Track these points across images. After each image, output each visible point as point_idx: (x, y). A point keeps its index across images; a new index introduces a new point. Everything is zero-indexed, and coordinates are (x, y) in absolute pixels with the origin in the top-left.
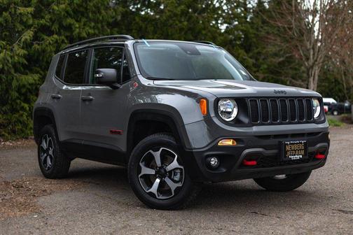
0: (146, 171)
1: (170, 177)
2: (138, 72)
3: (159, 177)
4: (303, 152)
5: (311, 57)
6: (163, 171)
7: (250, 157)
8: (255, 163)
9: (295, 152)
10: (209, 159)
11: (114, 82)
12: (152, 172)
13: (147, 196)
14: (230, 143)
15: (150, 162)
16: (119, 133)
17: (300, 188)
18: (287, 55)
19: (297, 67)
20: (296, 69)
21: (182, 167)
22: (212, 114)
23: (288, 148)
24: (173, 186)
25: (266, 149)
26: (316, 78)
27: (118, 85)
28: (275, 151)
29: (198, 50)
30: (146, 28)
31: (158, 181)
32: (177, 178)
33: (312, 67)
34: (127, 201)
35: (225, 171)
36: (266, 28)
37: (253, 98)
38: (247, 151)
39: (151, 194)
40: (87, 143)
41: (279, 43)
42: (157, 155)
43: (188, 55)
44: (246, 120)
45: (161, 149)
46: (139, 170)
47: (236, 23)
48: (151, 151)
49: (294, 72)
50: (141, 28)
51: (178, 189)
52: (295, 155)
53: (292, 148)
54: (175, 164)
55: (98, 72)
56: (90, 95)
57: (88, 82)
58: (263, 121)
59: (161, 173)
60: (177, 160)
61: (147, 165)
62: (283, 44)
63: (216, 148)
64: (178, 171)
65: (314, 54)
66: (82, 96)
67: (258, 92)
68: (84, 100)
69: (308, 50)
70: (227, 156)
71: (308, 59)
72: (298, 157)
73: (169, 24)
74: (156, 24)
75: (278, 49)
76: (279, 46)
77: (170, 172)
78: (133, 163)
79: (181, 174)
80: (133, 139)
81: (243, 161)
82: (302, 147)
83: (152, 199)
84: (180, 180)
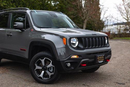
0: (38, 67)
1: (48, 70)
2: (33, 24)
3: (44, 70)
4: (103, 59)
5: (84, 16)
6: (45, 67)
7: (84, 63)
8: (85, 65)
9: (100, 60)
10: (67, 64)
11: (22, 28)
12: (41, 68)
13: (38, 78)
14: (75, 57)
15: (39, 63)
16: (25, 50)
17: (96, 71)
18: (77, 15)
19: (79, 19)
20: (79, 20)
21: (54, 66)
22: (68, 45)
23: (98, 58)
24: (50, 74)
25: (90, 59)
26: (86, 23)
27: (24, 30)
28: (93, 60)
29: (56, 15)
30: (26, 3)
31: (43, 72)
32: (51, 71)
33: (84, 20)
34: (28, 79)
35: (73, 68)
36: (69, 5)
37: (85, 37)
38: (83, 60)
39: (40, 77)
40: (9, 53)
41: (74, 11)
42: (43, 61)
43: (53, 17)
44: (82, 47)
45: (45, 58)
46: (35, 67)
47: (58, 3)
48: (40, 59)
49: (78, 21)
50: (24, 3)
51: (52, 76)
52: (100, 61)
53: (100, 58)
54: (51, 65)
55: (15, 24)
56: (11, 33)
57: (9, 27)
58: (89, 47)
59: (45, 69)
60: (52, 63)
61: (38, 65)
62: (75, 11)
63: (70, 59)
64: (52, 68)
65: (85, 15)
66: (7, 33)
67: (86, 35)
68: (8, 35)
69: (83, 13)
70: (74, 62)
71: (83, 17)
72: (101, 62)
73: (35, 2)
74: (30, 2)
75: (73, 13)
76: (74, 12)
77: (49, 68)
78: (32, 64)
79: (53, 69)
80: (32, 53)
81: (81, 65)
82: (103, 57)
83: (40, 79)
84: (53, 72)
